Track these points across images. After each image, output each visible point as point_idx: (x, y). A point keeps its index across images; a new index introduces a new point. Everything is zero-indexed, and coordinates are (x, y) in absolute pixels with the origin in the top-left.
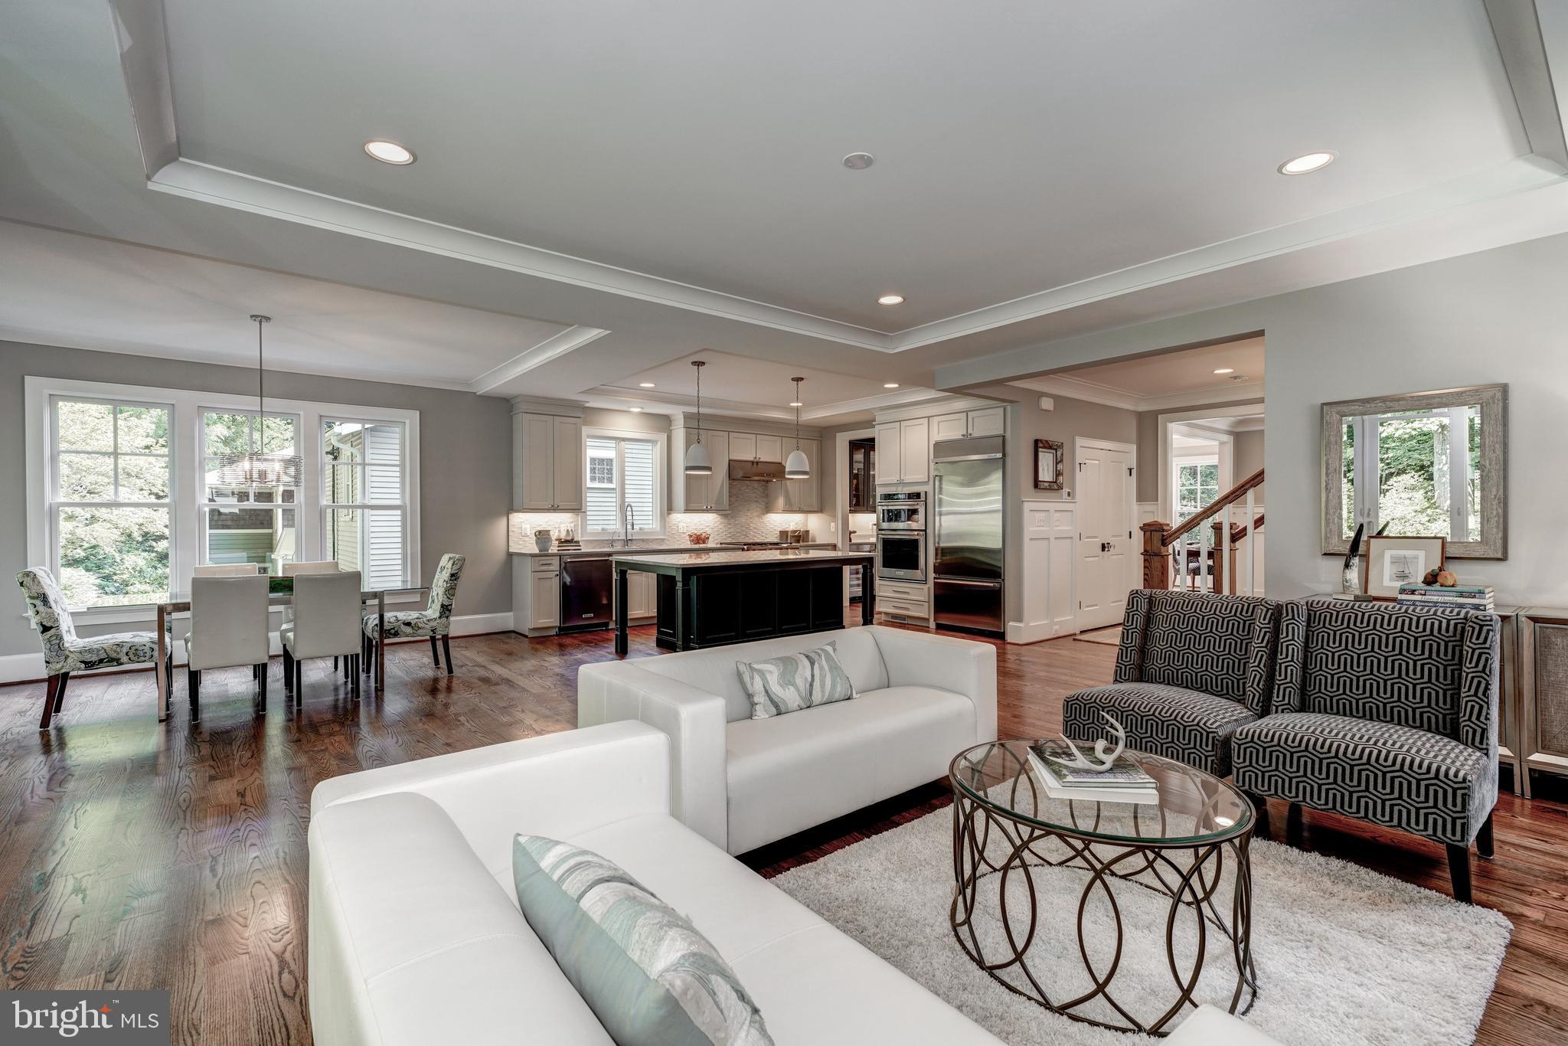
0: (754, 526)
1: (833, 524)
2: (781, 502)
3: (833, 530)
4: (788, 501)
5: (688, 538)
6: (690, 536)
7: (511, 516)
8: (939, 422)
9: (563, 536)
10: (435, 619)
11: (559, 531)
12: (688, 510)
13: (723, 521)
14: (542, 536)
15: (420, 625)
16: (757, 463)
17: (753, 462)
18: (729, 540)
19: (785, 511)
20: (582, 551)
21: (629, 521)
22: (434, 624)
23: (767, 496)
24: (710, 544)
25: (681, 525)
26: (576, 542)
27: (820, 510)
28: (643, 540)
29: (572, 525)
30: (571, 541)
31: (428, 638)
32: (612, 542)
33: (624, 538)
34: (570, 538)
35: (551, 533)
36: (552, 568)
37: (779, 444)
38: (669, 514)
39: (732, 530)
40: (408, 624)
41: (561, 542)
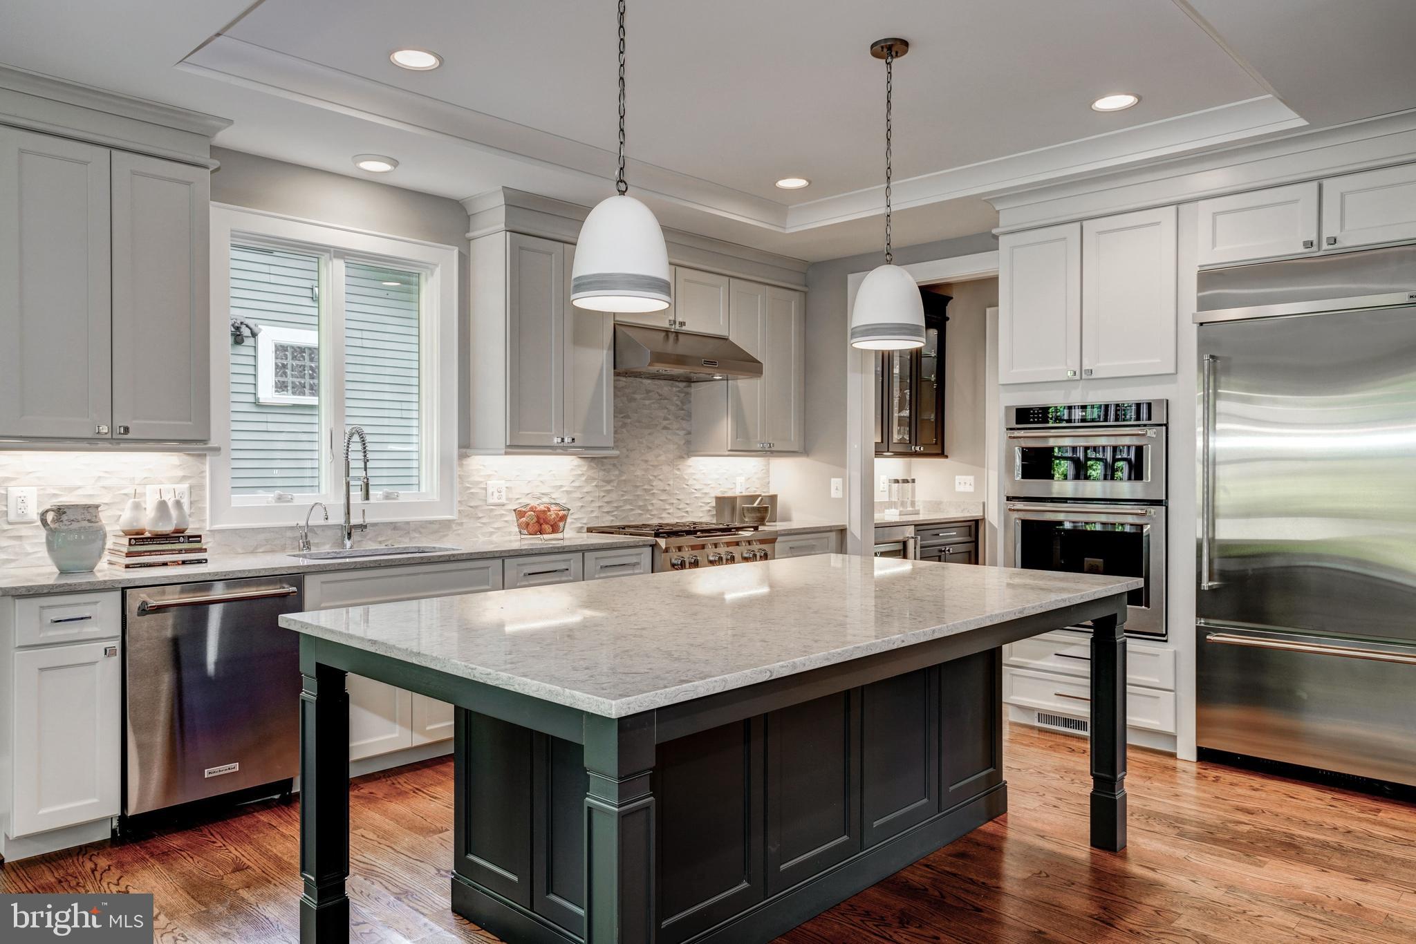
0: (660, 485)
1: (836, 482)
2: (725, 429)
3: (836, 493)
4: (741, 428)
5: (512, 517)
6: (520, 514)
8: (1215, 214)
9: (148, 522)
11: (137, 507)
12: (515, 447)
13: (591, 473)
14: (70, 527)
16: (677, 333)
17: (667, 332)
18: (607, 521)
19: (737, 451)
21: (357, 473)
23: (688, 416)
24: (570, 535)
25: (493, 485)
26: (190, 538)
27: (804, 450)
28: (394, 526)
29: (184, 486)
30: (176, 536)
32: (305, 537)
33: (340, 520)
34: (168, 528)
35: (105, 516)
36: (89, 630)
37: (722, 292)
38: (462, 456)
39: (614, 496)
41: (139, 539)
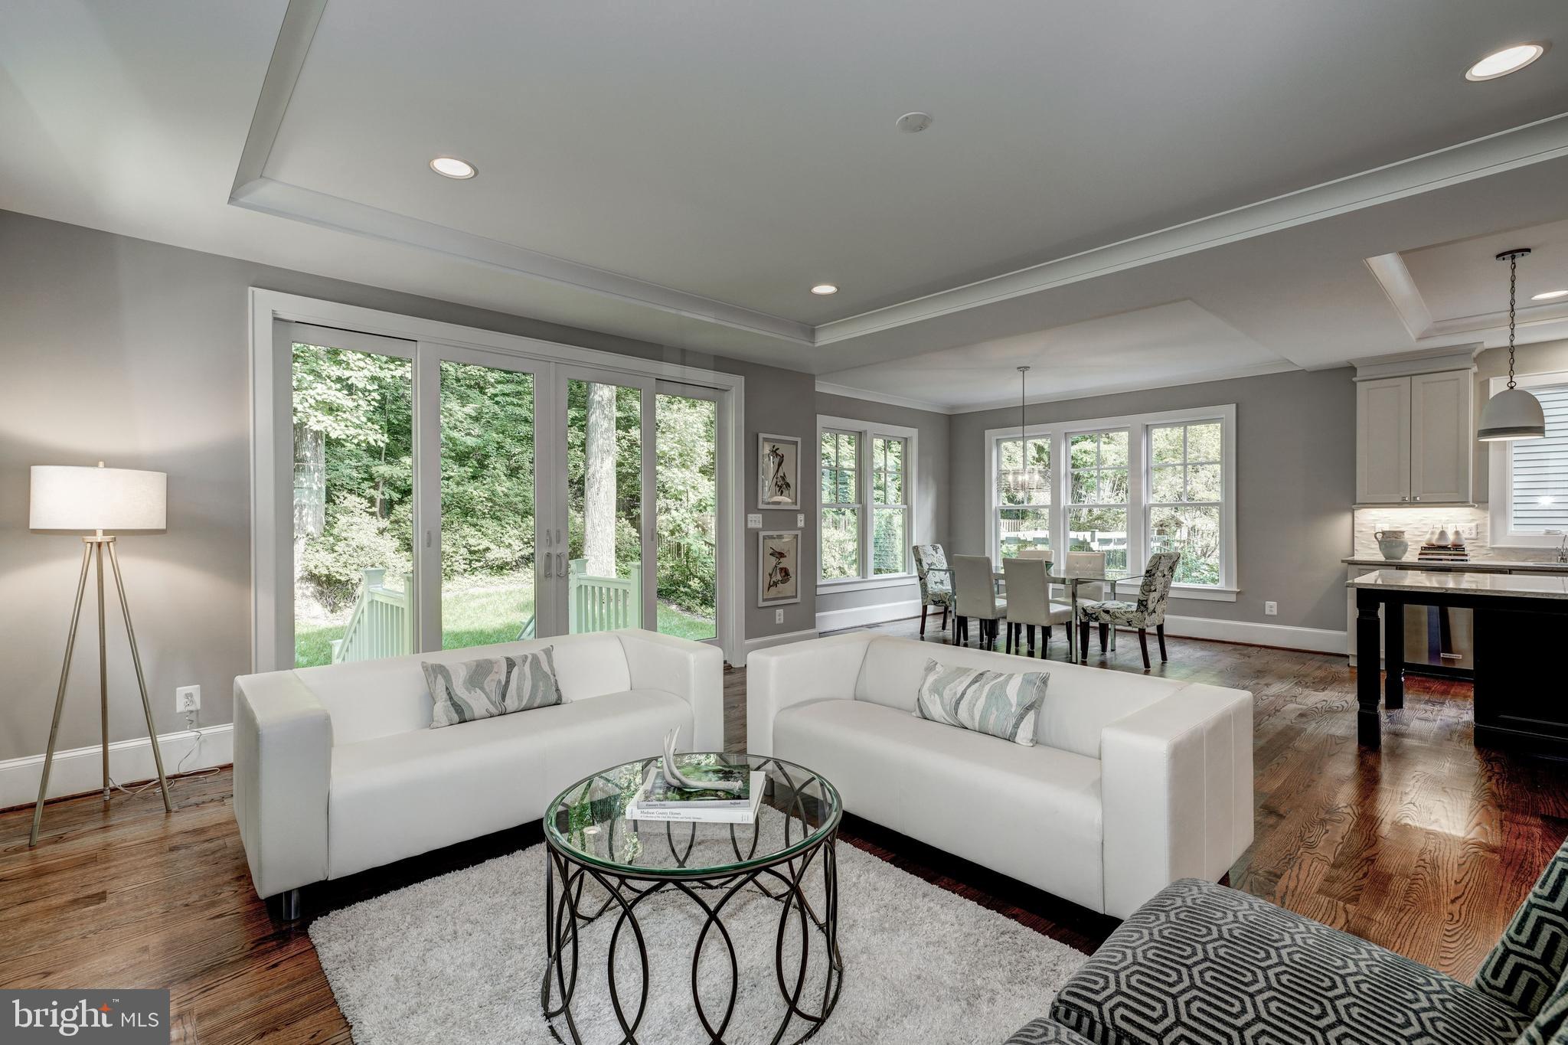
7: (1357, 513)
9: (1433, 540)
10: (1132, 612)
14: (1391, 540)
15: (1117, 615)
20: (1469, 563)
22: (1131, 616)
26: (1460, 549)
29: (1473, 524)
30: (1451, 548)
31: (1137, 630)
34: (1447, 544)
40: (1107, 612)
41: (1428, 547)
